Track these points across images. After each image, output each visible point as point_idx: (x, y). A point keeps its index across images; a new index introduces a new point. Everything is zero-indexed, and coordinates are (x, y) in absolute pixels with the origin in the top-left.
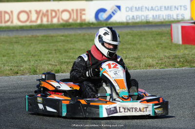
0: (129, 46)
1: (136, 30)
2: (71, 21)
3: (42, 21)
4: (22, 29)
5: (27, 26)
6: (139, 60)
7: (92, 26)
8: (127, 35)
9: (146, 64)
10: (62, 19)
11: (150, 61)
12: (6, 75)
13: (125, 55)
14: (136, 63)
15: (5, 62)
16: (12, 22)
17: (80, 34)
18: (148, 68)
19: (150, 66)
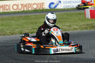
0: (65, 20)
1: (68, 12)
2: (37, 9)
3: (24, 9)
4: (15, 13)
5: (17, 12)
6: (70, 26)
7: (48, 11)
8: (64, 14)
9: (74, 28)
10: (33, 8)
11: (76, 27)
12: (8, 35)
13: (63, 24)
14: (69, 28)
15: (7, 29)
16: (10, 10)
17: (42, 15)
18: (75, 30)
19: (75, 29)
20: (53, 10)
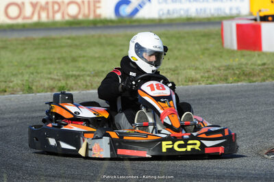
1: (172, 30)
2: (80, 17)
3: (39, 17)
5: (18, 25)
6: (176, 72)
7: (110, 24)
9: (186, 78)
10: (68, 15)
11: (192, 73)
17: (93, 36)
18: (190, 83)
19: (192, 81)
20: (128, 23)
